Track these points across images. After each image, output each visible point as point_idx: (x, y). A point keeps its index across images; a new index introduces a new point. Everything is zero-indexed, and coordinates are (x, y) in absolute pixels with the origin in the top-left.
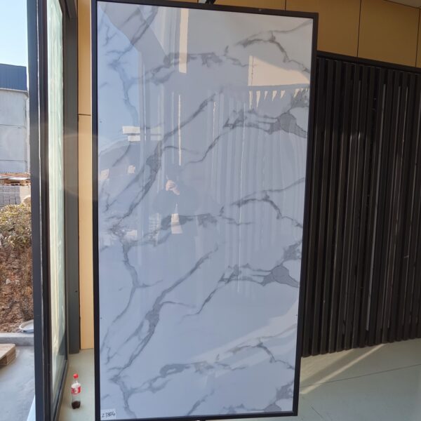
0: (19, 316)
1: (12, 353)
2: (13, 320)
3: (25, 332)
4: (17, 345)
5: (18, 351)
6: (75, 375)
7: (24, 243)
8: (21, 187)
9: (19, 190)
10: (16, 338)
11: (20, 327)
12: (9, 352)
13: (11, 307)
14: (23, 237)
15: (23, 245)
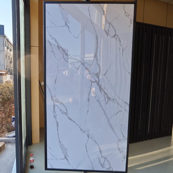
0: (5, 131)
1: (4, 146)
2: (3, 132)
3: (8, 137)
4: (5, 143)
5: (6, 145)
6: (31, 155)
7: (6, 100)
8: (3, 76)
9: (2, 78)
10: (5, 140)
11: (6, 135)
12: (2, 145)
13: (2, 127)
14: (5, 97)
15: (5, 101)
